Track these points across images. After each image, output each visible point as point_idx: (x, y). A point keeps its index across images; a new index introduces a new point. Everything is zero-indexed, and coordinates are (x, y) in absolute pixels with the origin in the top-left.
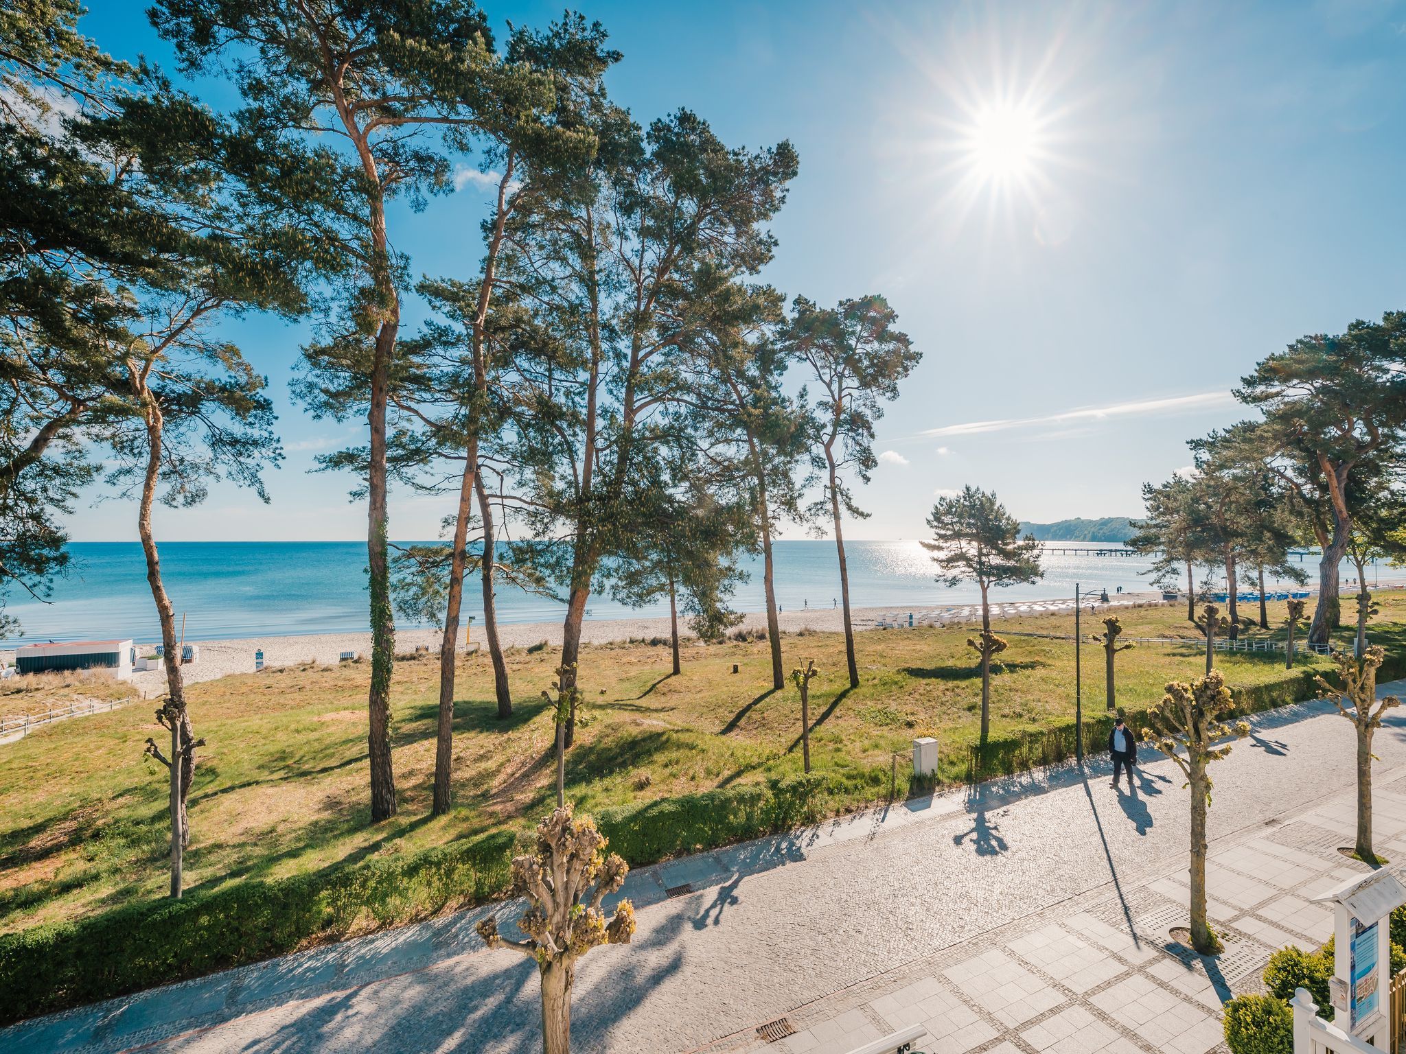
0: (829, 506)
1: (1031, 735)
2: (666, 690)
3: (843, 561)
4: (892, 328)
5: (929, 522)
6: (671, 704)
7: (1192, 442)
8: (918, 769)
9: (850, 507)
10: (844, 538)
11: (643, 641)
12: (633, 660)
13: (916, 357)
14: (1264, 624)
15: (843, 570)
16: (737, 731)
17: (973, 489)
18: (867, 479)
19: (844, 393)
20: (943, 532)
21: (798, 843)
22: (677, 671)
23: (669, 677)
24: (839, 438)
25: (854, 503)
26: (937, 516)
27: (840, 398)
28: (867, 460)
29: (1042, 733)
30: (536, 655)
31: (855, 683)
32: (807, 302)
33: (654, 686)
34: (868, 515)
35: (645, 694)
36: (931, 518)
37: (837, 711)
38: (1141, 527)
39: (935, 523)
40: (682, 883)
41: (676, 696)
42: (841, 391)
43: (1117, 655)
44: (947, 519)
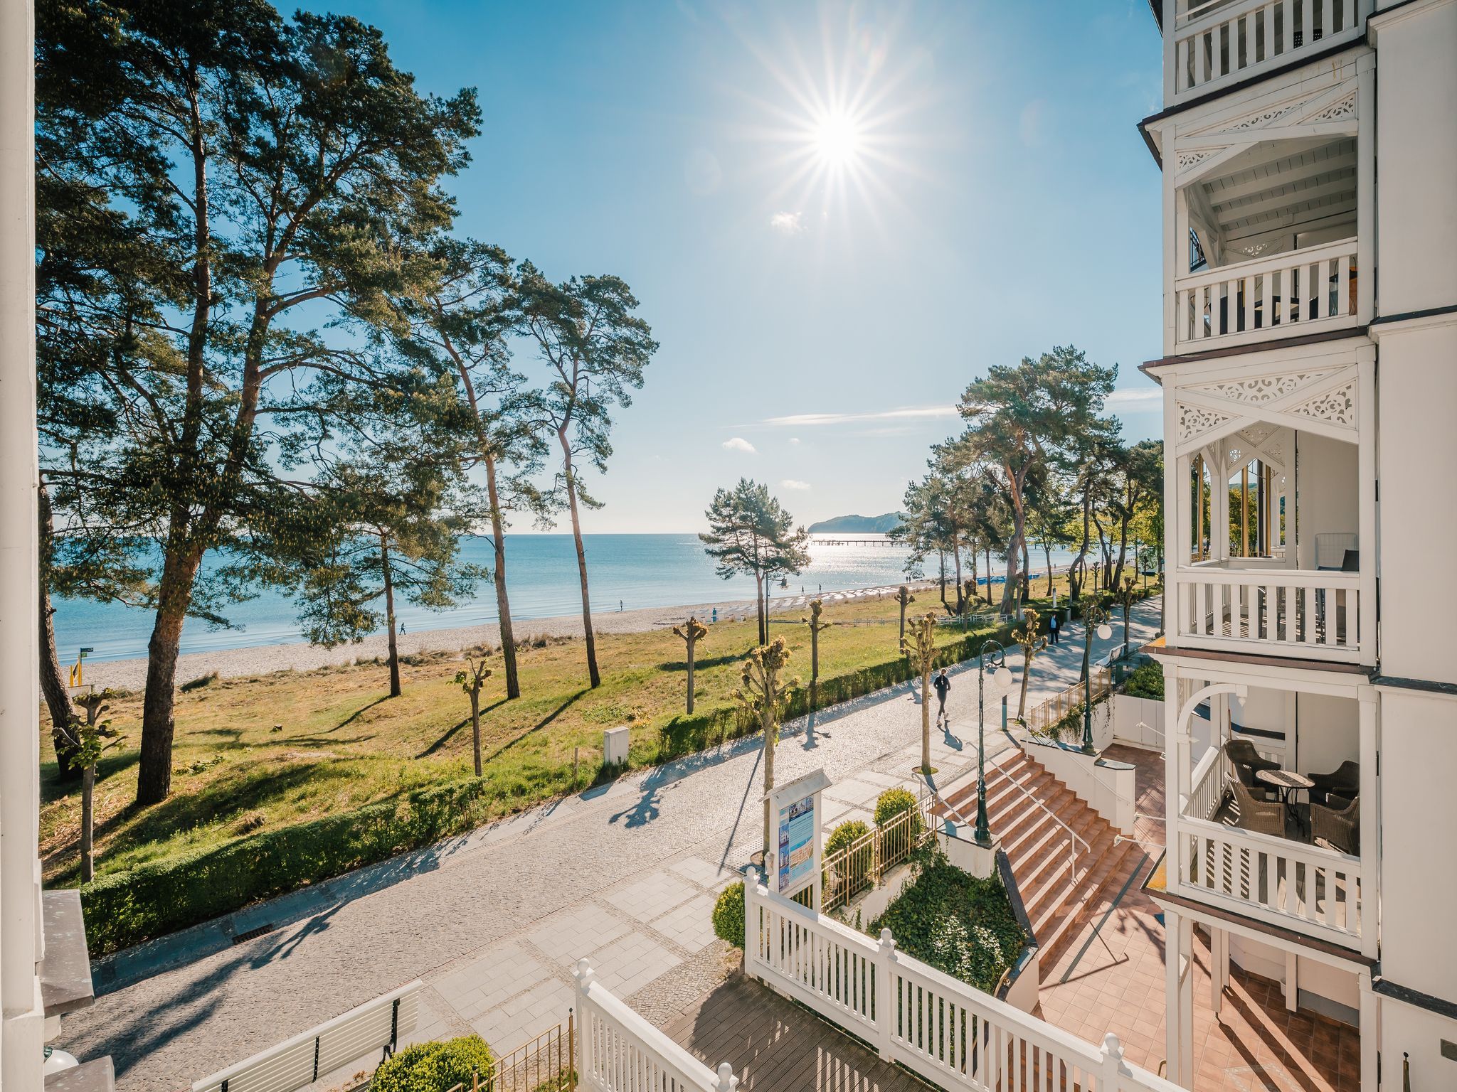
0: (564, 496)
1: (722, 712)
2: (372, 716)
3: (581, 555)
4: (630, 313)
5: (708, 514)
6: (374, 732)
7: (934, 447)
8: (607, 760)
9: (582, 497)
10: (583, 532)
11: (376, 661)
12: (352, 685)
13: (652, 346)
14: (990, 602)
15: (582, 564)
16: (442, 750)
17: (748, 482)
18: (604, 469)
19: (579, 376)
20: (720, 525)
21: (437, 854)
22: (395, 691)
23: (382, 700)
24: (573, 423)
25: (589, 493)
26: (716, 509)
27: (575, 380)
28: (602, 448)
29: (733, 709)
30: (195, 693)
31: (595, 682)
32: (534, 271)
33: (358, 713)
34: (601, 505)
35: (342, 725)
36: (710, 510)
37: (562, 715)
38: (907, 521)
39: (714, 516)
40: (264, 924)
41: (387, 721)
42: (575, 373)
43: (819, 634)
44: (725, 511)
